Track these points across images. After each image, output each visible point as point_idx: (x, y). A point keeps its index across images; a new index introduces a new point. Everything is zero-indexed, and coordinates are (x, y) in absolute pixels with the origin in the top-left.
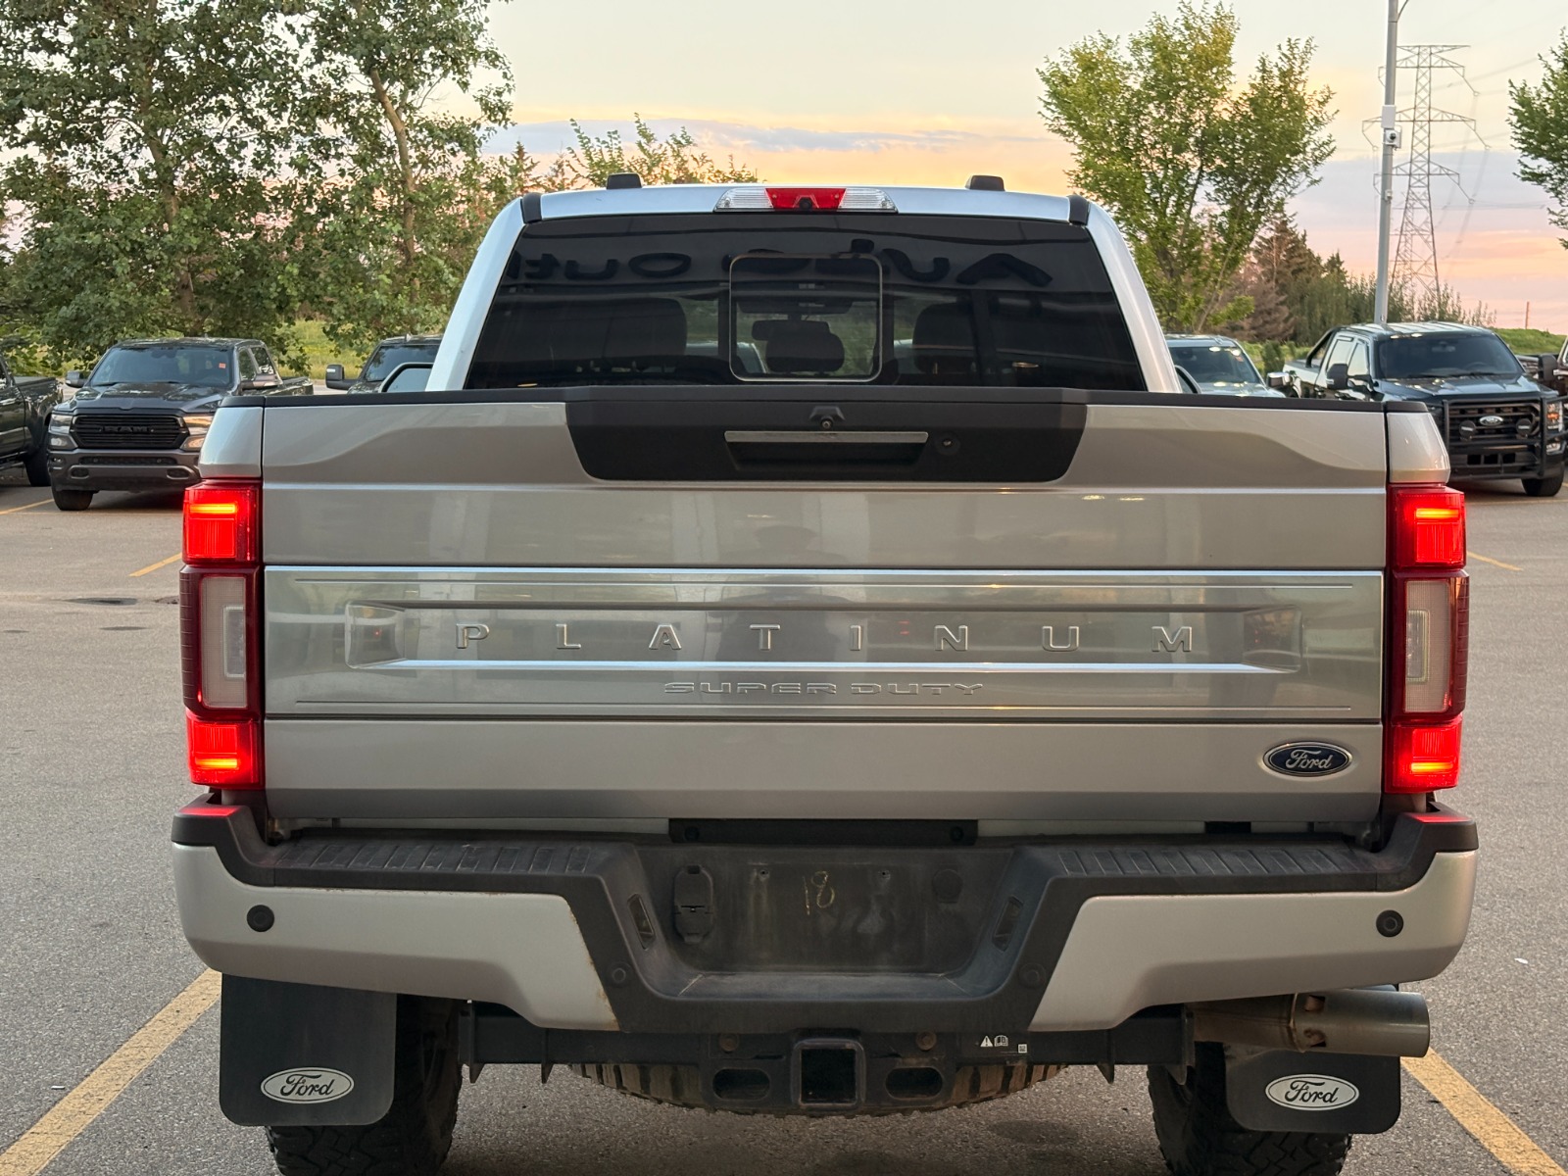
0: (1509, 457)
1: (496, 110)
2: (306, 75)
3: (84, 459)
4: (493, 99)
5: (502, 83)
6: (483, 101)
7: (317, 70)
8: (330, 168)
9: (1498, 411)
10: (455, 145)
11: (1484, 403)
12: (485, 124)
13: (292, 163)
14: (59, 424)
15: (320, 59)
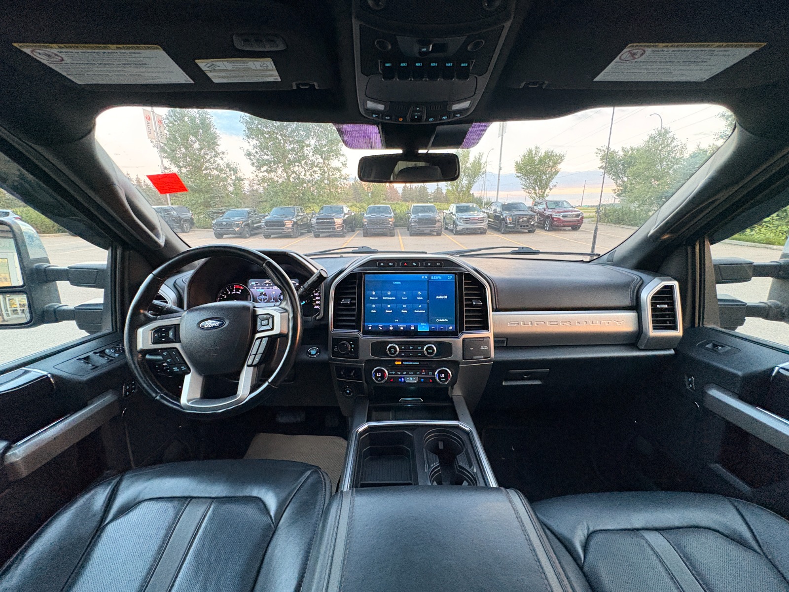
0: (528, 226)
1: (344, 165)
2: (311, 159)
3: (267, 229)
4: (344, 163)
5: (345, 160)
6: (342, 163)
7: (313, 158)
8: (316, 176)
9: (526, 217)
10: (337, 171)
11: (523, 216)
12: (342, 167)
13: (309, 175)
14: (263, 223)
15: (313, 156)
